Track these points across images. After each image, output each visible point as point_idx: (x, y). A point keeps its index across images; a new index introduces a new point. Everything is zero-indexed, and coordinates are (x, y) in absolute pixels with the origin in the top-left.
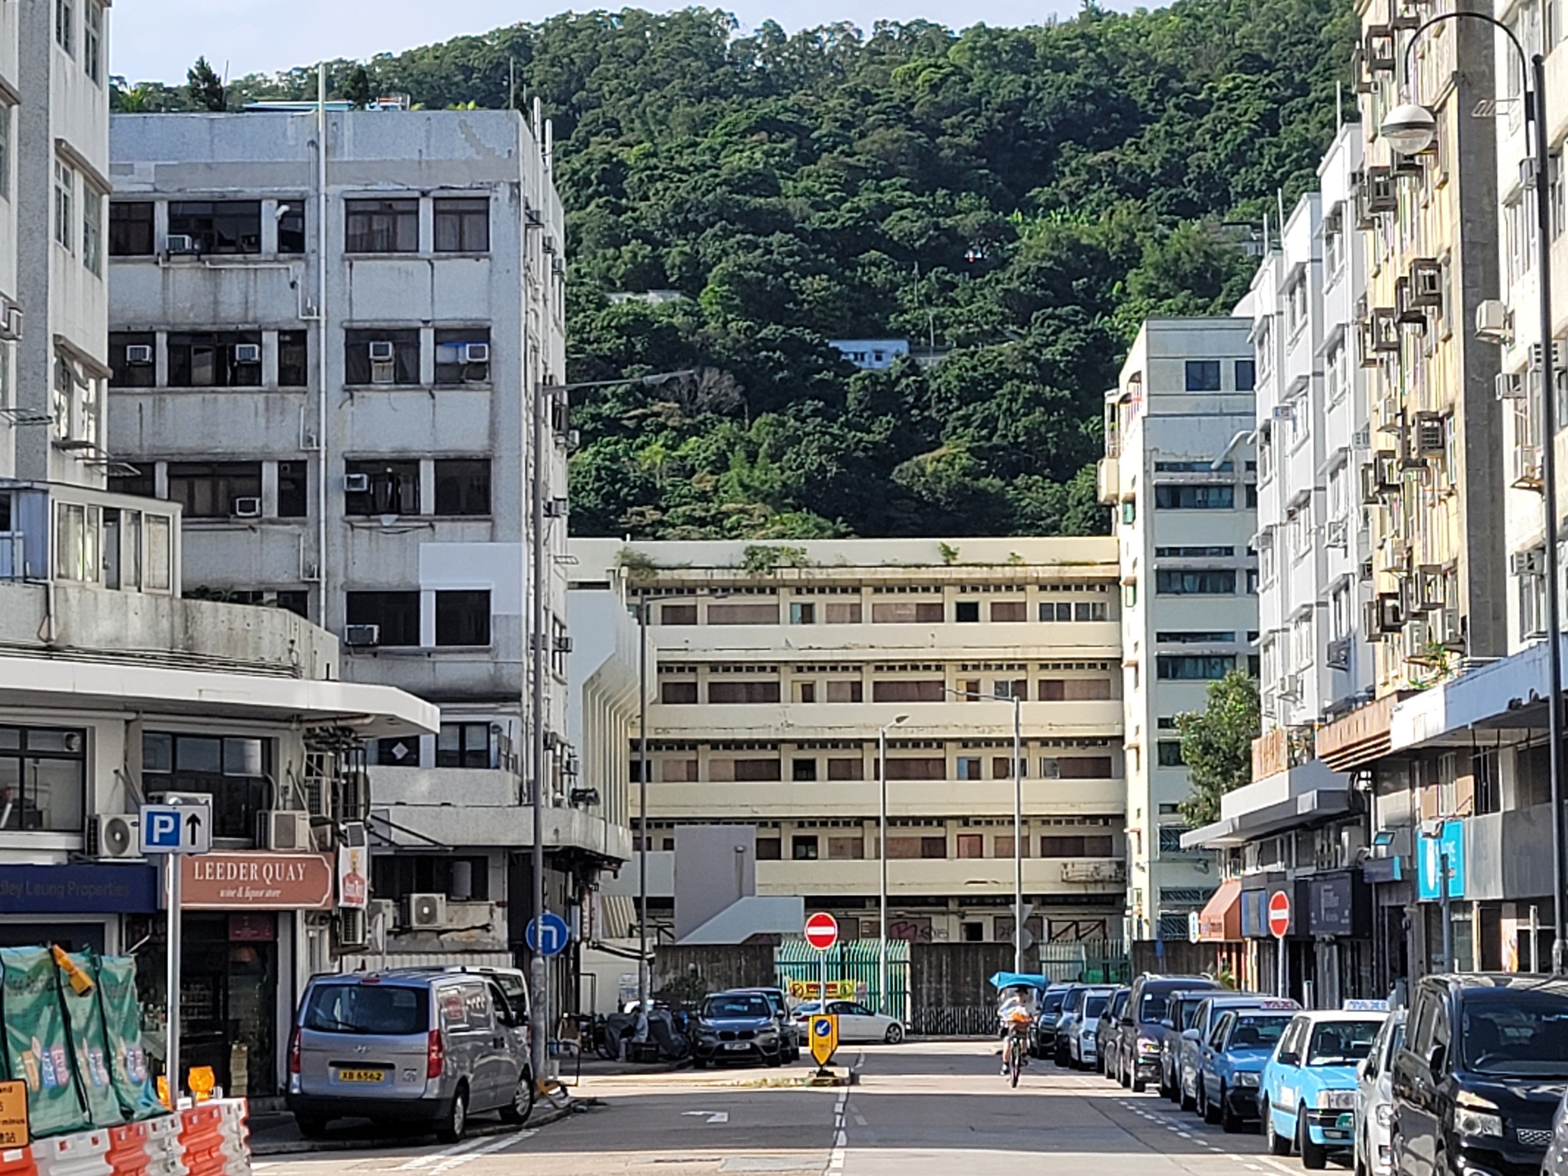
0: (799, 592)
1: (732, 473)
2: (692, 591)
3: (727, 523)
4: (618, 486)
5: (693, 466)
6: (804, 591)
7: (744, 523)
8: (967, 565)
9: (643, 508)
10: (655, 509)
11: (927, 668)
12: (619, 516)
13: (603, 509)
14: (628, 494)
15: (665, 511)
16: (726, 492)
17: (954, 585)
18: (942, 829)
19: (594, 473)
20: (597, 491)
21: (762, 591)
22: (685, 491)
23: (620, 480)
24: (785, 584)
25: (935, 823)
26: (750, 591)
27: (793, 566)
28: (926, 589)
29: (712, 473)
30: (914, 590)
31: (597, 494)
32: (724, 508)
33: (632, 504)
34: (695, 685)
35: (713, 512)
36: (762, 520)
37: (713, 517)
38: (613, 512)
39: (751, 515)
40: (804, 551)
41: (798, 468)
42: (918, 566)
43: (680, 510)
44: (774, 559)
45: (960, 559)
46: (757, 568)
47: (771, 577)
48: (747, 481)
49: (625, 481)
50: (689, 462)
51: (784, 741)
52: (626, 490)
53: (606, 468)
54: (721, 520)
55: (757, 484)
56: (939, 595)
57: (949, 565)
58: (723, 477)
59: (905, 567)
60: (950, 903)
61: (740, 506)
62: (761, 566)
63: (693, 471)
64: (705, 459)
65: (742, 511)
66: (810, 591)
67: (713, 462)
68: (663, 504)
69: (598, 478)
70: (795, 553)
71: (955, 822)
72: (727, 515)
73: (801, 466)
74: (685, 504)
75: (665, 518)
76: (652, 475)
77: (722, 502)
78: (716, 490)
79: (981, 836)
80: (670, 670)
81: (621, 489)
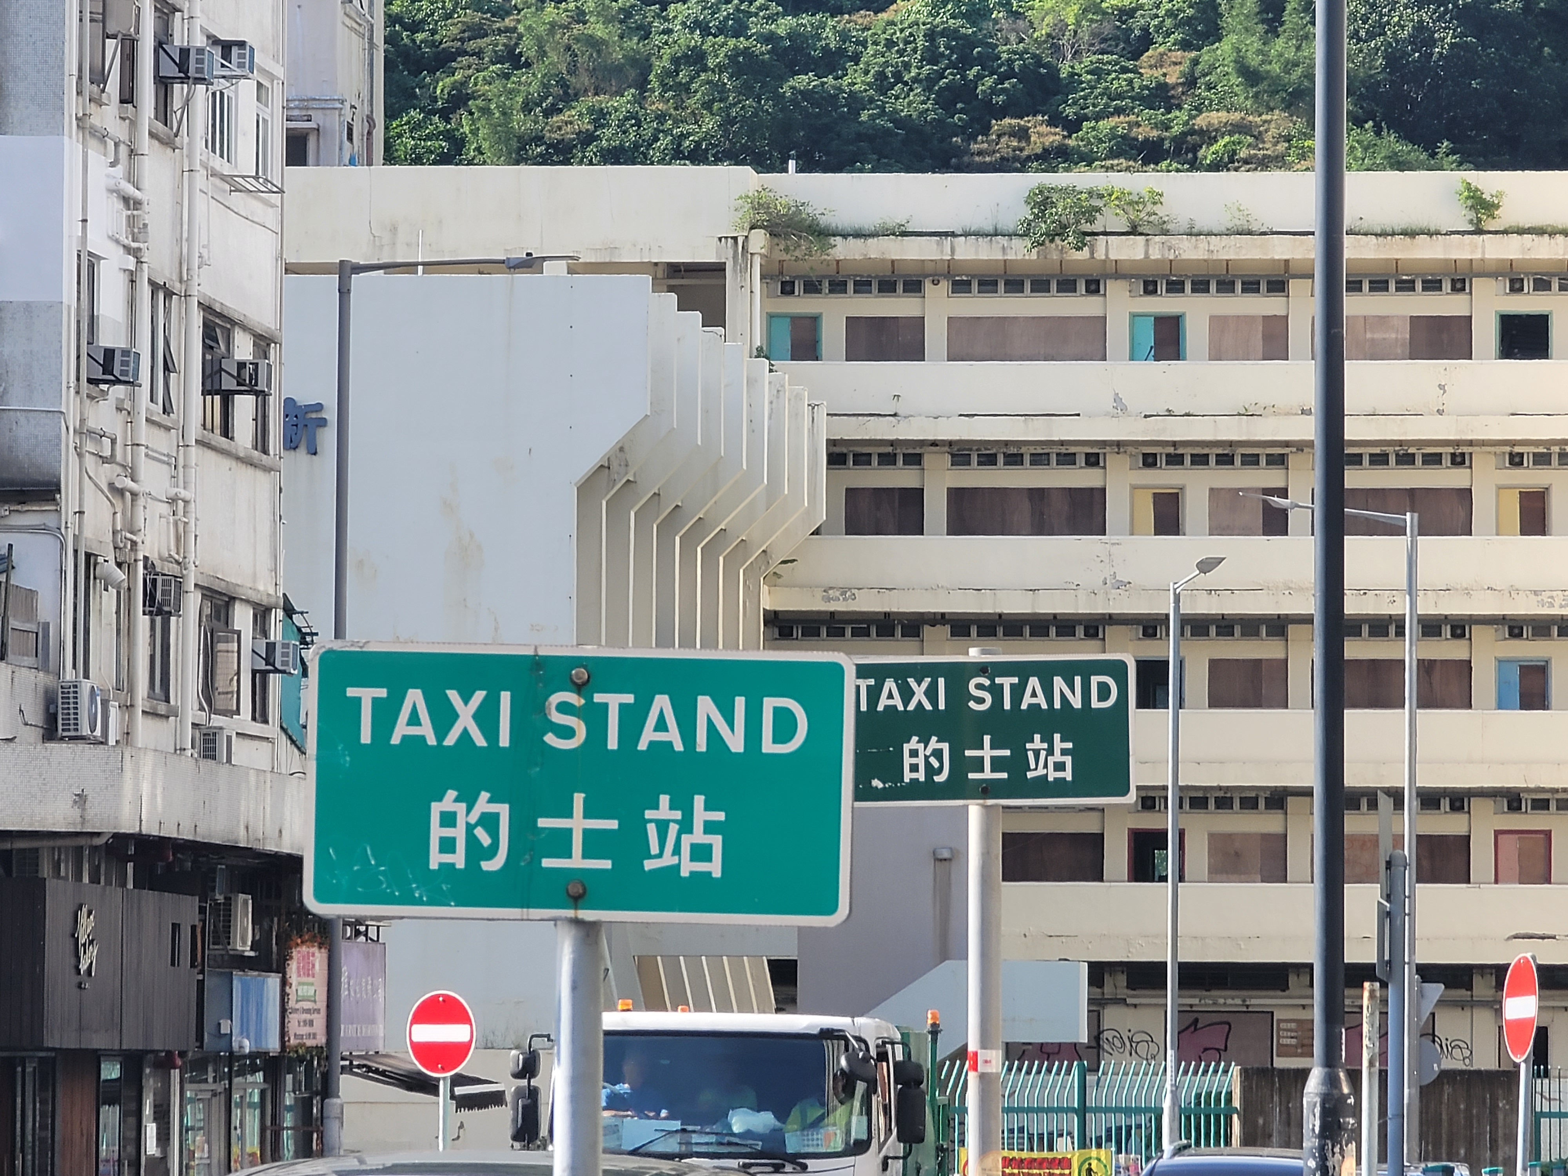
0: (1150, 288)
1: (1225, 48)
2: (914, 286)
3: (1207, 154)
4: (972, 73)
5: (1145, 30)
6: (1162, 287)
7: (1243, 153)
8: (1521, 231)
9: (1027, 121)
10: (1051, 123)
11: (1433, 460)
12: (973, 138)
13: (939, 121)
14: (993, 91)
15: (1073, 126)
16: (1210, 87)
17: (1494, 274)
18: (1462, 818)
19: (921, 43)
20: (929, 83)
21: (1067, 286)
22: (1119, 84)
23: (981, 60)
24: (1118, 271)
25: (1445, 804)
26: (1041, 286)
27: (1134, 231)
28: (1433, 285)
29: (1185, 45)
30: (1406, 286)
31: (928, 89)
32: (1201, 121)
33: (1002, 112)
34: (919, 493)
35: (1176, 130)
36: (1282, 147)
37: (1179, 140)
38: (960, 130)
39: (1259, 137)
40: (1157, 198)
41: (1371, 36)
42: (1411, 234)
43: (1105, 125)
44: (1091, 213)
45: (1506, 217)
46: (1052, 236)
47: (1085, 253)
48: (1254, 61)
49: (988, 61)
50: (1137, 23)
51: (1111, 620)
52: (989, 81)
53: (951, 34)
54: (1195, 149)
55: (1276, 68)
56: (1462, 298)
57: (1479, 232)
58: (1206, 55)
59: (1383, 234)
60: (1477, 980)
61: (1235, 116)
62: (1060, 231)
63: (1146, 41)
64: (1170, 13)
65: (1240, 128)
66: (1175, 287)
67: (1189, 21)
68: (1070, 112)
69: (931, 56)
70: (1136, 203)
71: (1489, 803)
72: (1209, 136)
73: (1379, 29)
74: (1119, 111)
75: (1071, 142)
76: (1057, 49)
77: (1199, 109)
78: (1191, 82)
79: (1548, 834)
80: (862, 460)
81: (979, 77)
